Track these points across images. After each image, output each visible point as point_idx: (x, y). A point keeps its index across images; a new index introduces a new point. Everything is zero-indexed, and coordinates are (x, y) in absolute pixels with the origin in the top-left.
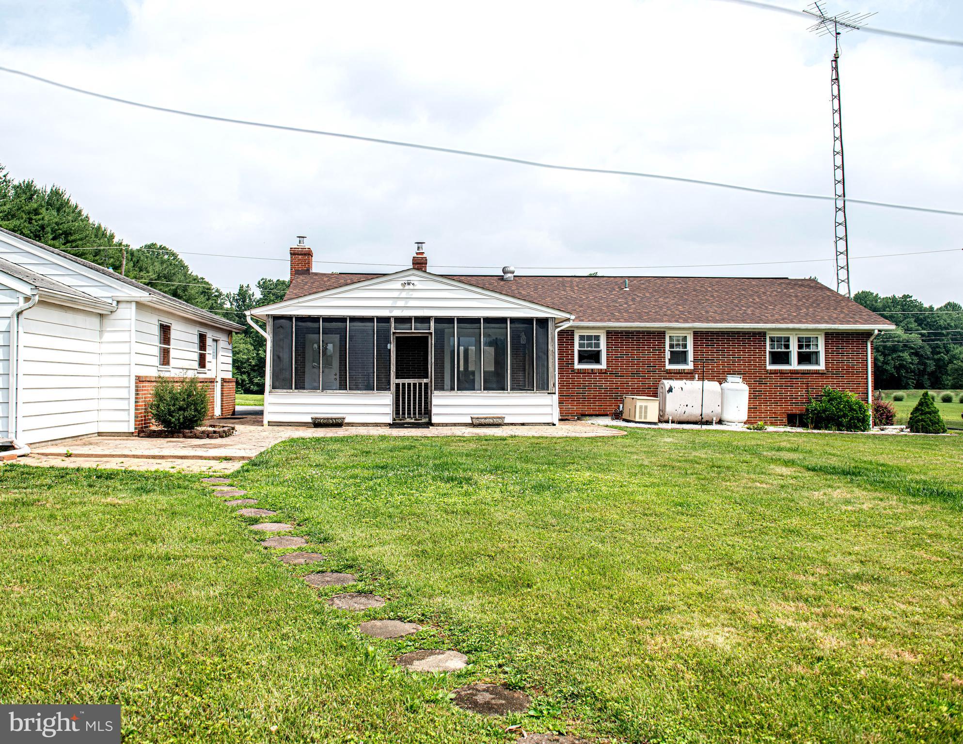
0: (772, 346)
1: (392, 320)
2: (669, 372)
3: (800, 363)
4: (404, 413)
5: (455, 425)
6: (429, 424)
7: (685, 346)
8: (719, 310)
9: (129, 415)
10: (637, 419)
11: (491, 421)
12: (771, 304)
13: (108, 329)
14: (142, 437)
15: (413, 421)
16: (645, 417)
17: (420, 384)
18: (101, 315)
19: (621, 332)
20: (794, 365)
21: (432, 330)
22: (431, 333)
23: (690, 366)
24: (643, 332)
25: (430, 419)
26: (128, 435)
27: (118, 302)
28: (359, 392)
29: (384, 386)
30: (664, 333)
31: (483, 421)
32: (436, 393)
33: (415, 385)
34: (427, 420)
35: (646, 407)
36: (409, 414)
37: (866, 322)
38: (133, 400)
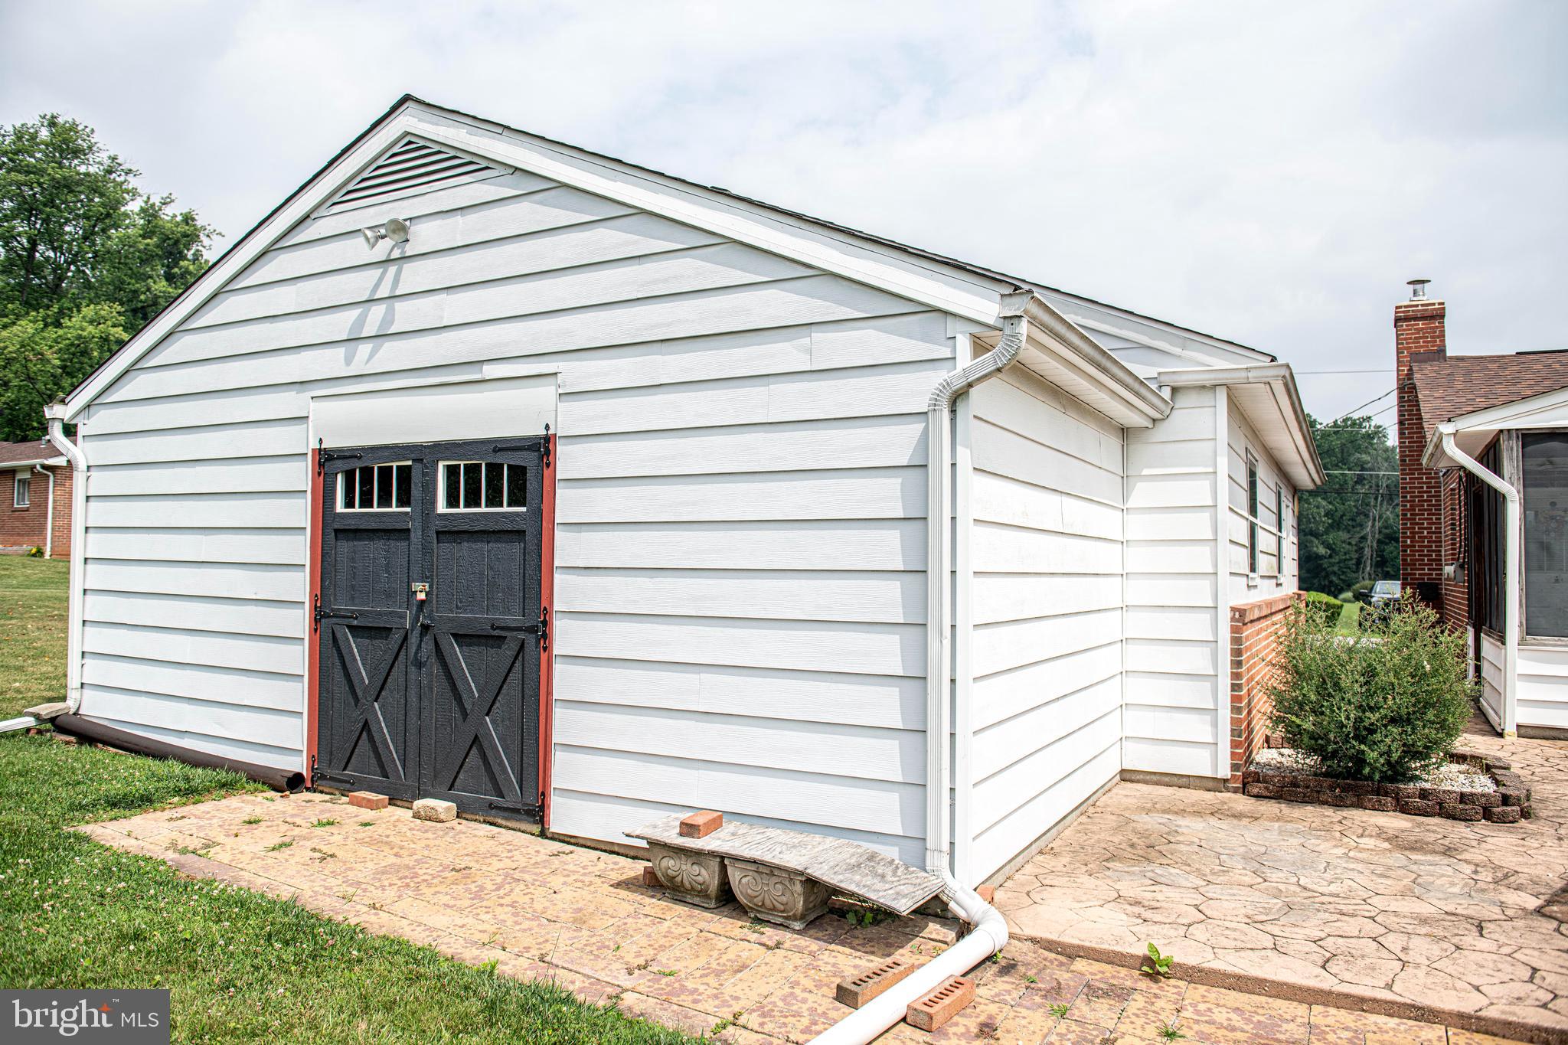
9: (1215, 724)
13: (1146, 472)
14: (1258, 796)
18: (1125, 432)
26: (1211, 784)
27: (1175, 390)
38: (1225, 682)
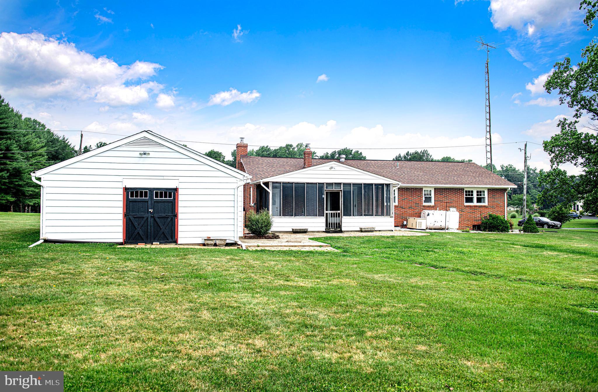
0: (466, 195)
1: (325, 184)
2: (424, 206)
3: (477, 202)
4: (329, 226)
5: (351, 231)
6: (341, 231)
7: (430, 195)
8: (443, 178)
10: (417, 228)
11: (370, 229)
12: (463, 175)
14: (247, 239)
15: (333, 230)
16: (421, 227)
17: (336, 213)
19: (404, 188)
20: (475, 203)
21: (342, 189)
22: (341, 190)
23: (432, 204)
24: (413, 188)
25: (341, 229)
28: (310, 217)
29: (321, 214)
30: (422, 189)
31: (366, 229)
32: (344, 217)
33: (334, 213)
34: (339, 229)
35: (421, 222)
36: (332, 227)
37: (505, 184)
